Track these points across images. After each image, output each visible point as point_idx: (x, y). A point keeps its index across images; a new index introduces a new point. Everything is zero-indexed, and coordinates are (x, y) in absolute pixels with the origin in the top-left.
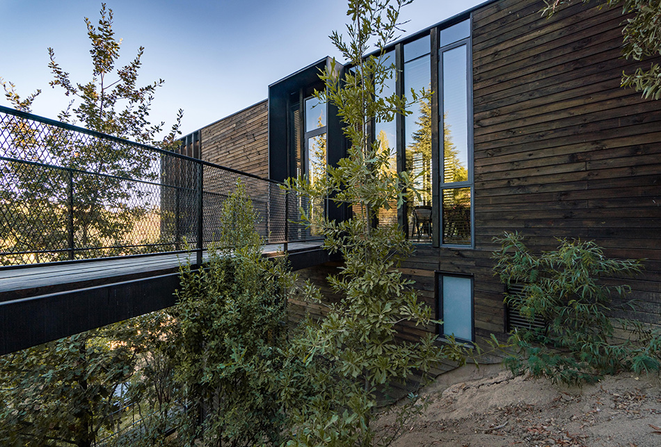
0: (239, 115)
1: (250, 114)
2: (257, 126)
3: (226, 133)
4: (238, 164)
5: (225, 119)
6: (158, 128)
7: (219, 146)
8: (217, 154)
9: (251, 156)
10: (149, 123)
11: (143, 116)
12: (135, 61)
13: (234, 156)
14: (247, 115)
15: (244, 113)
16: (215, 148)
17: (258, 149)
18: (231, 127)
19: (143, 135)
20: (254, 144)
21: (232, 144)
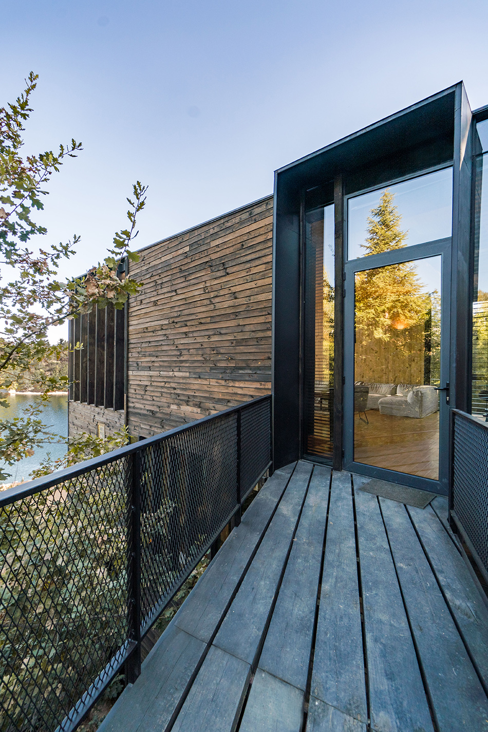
0: (196, 233)
1: (216, 230)
2: (231, 250)
3: (172, 261)
4: (192, 311)
5: (170, 239)
6: (66, 248)
7: (159, 282)
8: (155, 293)
9: (217, 300)
10: (42, 230)
11: (26, 210)
12: (19, 100)
13: (185, 299)
14: (212, 231)
15: (205, 228)
16: (152, 284)
17: (234, 289)
18: (181, 252)
19: (35, 264)
20: (224, 279)
21: (183, 279)
